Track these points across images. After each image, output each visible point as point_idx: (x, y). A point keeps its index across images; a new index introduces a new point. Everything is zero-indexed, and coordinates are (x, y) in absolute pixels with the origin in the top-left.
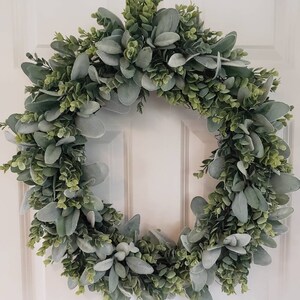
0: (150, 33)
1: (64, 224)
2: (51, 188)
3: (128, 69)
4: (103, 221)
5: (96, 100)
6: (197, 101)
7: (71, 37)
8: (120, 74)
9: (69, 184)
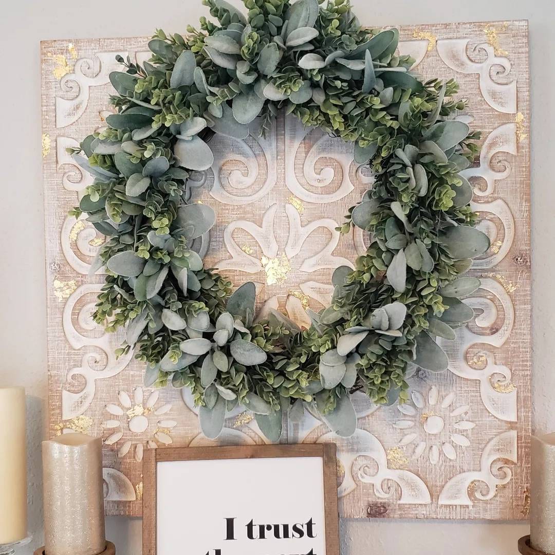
0: (279, 28)
1: (145, 285)
2: (131, 234)
3: (248, 73)
4: (201, 290)
5: (202, 117)
6: (340, 119)
7: (176, 35)
8: (237, 81)
9: (155, 224)
